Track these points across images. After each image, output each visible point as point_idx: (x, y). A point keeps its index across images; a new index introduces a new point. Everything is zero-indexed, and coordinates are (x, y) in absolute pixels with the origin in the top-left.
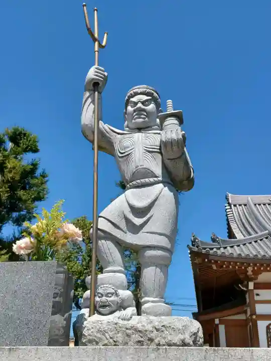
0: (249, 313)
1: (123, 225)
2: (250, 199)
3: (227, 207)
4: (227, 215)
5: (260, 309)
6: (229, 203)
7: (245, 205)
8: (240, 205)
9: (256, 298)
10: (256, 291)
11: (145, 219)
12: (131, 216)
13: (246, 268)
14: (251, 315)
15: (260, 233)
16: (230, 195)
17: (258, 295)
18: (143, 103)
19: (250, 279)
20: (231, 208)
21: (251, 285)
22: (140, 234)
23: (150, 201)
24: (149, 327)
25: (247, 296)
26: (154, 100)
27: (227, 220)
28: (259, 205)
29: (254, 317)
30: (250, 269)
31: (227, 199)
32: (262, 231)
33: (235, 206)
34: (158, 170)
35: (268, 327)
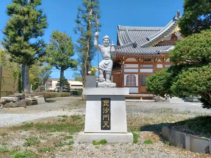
0: (122, 72)
1: (103, 67)
2: (127, 28)
3: (118, 31)
4: (117, 34)
5: (126, 71)
6: (119, 29)
7: (125, 30)
8: (123, 30)
9: (125, 67)
10: (125, 65)
11: (107, 66)
12: (105, 65)
13: (122, 57)
14: (122, 73)
15: (129, 43)
16: (119, 26)
17: (125, 66)
18: (107, 41)
19: (123, 60)
20: (119, 32)
21: (123, 63)
22: (106, 69)
23: (108, 63)
24: (109, 84)
25: (122, 66)
26: (109, 40)
27: (117, 36)
28: (130, 31)
29: (123, 73)
30: (124, 57)
31: (118, 27)
32: (129, 42)
33: (121, 30)
34: (110, 56)
35: (127, 77)
